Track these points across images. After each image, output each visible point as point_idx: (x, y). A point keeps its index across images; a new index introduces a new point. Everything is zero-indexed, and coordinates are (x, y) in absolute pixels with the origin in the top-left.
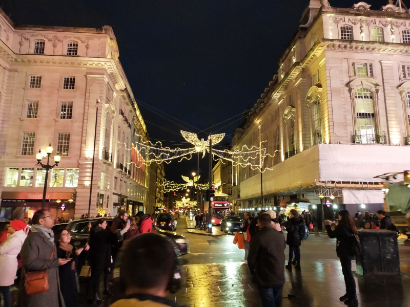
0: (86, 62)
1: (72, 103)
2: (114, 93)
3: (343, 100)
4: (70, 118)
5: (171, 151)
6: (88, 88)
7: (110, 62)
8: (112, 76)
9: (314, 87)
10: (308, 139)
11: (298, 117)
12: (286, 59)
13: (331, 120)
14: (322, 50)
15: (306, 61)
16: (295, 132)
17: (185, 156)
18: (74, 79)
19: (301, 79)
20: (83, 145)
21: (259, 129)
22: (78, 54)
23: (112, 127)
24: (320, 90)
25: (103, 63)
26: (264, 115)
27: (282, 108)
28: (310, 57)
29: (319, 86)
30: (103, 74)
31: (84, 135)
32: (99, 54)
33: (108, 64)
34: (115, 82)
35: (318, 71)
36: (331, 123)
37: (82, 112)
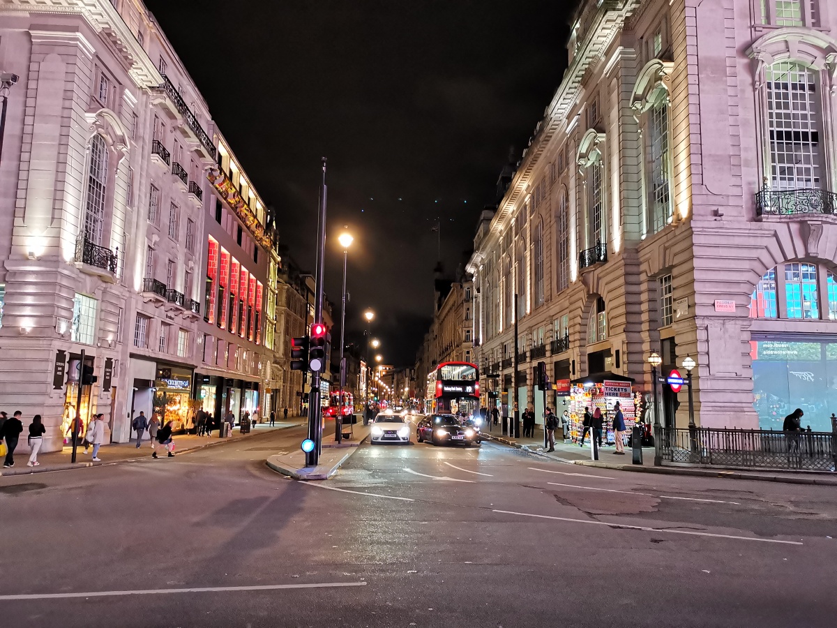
2: (128, 93)
3: (731, 91)
6: (34, 67)
8: (109, 40)
9: (654, 64)
11: (610, 155)
13: (697, 151)
19: (619, 50)
20: (18, 221)
24: (669, 67)
27: (576, 138)
29: (667, 57)
30: (75, 29)
34: (126, 62)
35: (664, 16)
36: (696, 159)
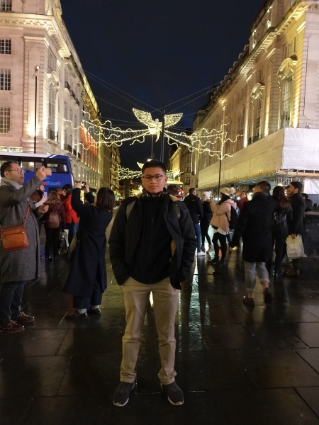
0: (22, 20)
1: (10, 71)
2: (58, 61)
3: (318, 76)
4: (9, 89)
5: (121, 132)
6: (27, 53)
7: (51, 20)
8: (53, 39)
9: (288, 60)
10: (274, 122)
11: (266, 96)
12: (260, 24)
13: (303, 100)
14: (303, 12)
15: (283, 26)
16: (262, 114)
17: (137, 138)
18: (10, 41)
19: (274, 49)
20: (25, 121)
21: (223, 112)
22: (13, 9)
23: (57, 103)
24: (295, 63)
25: (42, 22)
26: (229, 94)
27: (251, 85)
28: (287, 21)
29: (294, 58)
30: (43, 36)
31: (25, 110)
32: (37, 9)
33: (48, 22)
34: (58, 47)
35: (295, 38)
36: (302, 104)
37: (22, 83)
